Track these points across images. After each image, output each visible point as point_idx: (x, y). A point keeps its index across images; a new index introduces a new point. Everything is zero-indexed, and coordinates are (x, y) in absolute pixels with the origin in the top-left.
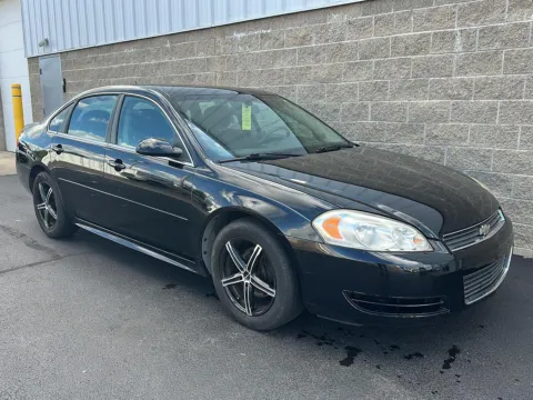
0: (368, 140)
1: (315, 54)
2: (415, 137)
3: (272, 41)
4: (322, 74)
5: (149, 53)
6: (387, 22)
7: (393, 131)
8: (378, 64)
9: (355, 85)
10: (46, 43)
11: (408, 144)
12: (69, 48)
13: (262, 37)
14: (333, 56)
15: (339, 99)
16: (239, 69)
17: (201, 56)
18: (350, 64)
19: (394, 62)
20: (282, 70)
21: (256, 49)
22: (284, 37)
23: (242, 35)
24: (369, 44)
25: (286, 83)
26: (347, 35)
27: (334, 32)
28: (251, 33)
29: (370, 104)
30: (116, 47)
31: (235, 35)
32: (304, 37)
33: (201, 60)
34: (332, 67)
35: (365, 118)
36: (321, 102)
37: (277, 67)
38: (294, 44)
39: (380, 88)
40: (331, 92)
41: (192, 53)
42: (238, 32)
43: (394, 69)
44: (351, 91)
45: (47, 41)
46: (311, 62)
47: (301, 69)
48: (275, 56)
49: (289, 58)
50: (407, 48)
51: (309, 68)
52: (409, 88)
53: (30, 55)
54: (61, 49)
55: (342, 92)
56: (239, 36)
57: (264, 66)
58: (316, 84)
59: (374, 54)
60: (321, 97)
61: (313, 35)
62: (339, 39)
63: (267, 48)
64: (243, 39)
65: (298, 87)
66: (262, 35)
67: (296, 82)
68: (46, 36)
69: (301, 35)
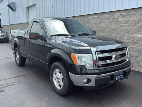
1: (111, 22)
2: (138, 45)
4: (113, 27)
6: (131, 15)
7: (132, 43)
8: (128, 25)
11: (135, 47)
14: (116, 23)
15: (117, 34)
19: (132, 25)
20: (102, 26)
21: (95, 21)
22: (103, 18)
23: (92, 17)
24: (126, 20)
25: (103, 29)
26: (120, 18)
27: (116, 17)
28: (94, 17)
29: (126, 36)
32: (108, 18)
34: (116, 26)
35: (124, 39)
36: (112, 35)
37: (101, 25)
38: (106, 20)
39: (129, 32)
40: (115, 32)
42: (91, 16)
43: (132, 27)
44: (121, 32)
46: (110, 24)
47: (107, 26)
48: (100, 22)
49: (104, 23)
50: (136, 22)
51: (109, 26)
52: (136, 32)
55: (118, 32)
56: (91, 17)
57: (97, 25)
58: (111, 30)
59: (127, 23)
60: (112, 33)
61: (111, 17)
62: (117, 19)
63: (98, 20)
64: (92, 18)
65: (106, 30)
66: (97, 17)
67: (106, 29)
68: (42, 16)
69: (107, 18)
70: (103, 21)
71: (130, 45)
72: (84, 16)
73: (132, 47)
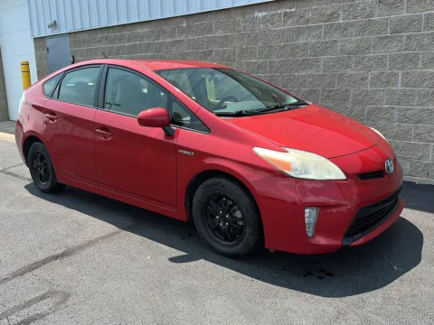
0: (398, 104)
1: (343, 29)
3: (295, 19)
4: (349, 46)
5: (163, 32)
7: (425, 96)
8: (409, 37)
9: (384, 56)
10: (54, 25)
12: (78, 28)
13: (285, 16)
14: (362, 30)
15: (367, 68)
16: (260, 44)
17: (220, 33)
18: (381, 38)
19: (426, 36)
20: (307, 44)
21: (279, 26)
22: (309, 15)
23: (264, 14)
24: (401, 19)
25: (310, 55)
26: (377, 12)
27: (364, 9)
28: (273, 12)
29: (400, 73)
30: (128, 28)
31: (256, 14)
32: (331, 14)
33: (220, 37)
34: (361, 40)
35: (395, 85)
36: (349, 71)
37: (301, 41)
38: (321, 21)
39: (412, 60)
40: (358, 63)
41: (210, 31)
42: (260, 11)
43: (426, 41)
44: (380, 61)
45: (55, 22)
46: (336, 36)
47: (327, 42)
48: (299, 32)
49: (314, 33)
51: (335, 42)
53: (37, 35)
54: (70, 29)
55: (372, 62)
56: (260, 15)
57: (287, 41)
59: (407, 29)
60: (348, 66)
61: (341, 12)
62: (368, 16)
63: (290, 24)
64: (264, 17)
65: (323, 58)
66: (286, 14)
67: (321, 54)
68: (54, 18)
69: (328, 13)
70: (311, 27)
71: (420, 105)
72: (233, 12)
73: (424, 110)
